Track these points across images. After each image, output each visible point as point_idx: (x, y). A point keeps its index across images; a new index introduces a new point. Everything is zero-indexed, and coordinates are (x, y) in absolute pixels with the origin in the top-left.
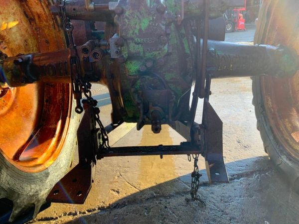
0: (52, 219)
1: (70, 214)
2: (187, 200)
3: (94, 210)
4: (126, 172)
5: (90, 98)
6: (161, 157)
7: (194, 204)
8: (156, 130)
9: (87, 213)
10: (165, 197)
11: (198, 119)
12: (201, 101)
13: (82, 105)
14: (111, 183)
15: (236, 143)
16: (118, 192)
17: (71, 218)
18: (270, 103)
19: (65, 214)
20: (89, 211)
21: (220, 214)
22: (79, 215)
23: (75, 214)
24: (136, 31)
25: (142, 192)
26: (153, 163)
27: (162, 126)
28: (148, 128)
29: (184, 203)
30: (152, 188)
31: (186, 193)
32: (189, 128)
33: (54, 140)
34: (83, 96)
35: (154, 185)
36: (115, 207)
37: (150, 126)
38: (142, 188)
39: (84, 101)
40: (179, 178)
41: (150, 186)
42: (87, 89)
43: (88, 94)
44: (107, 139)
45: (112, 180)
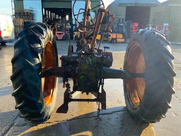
0: (51, 123)
1: (57, 121)
2: (96, 119)
3: (65, 120)
4: (75, 109)
5: (68, 83)
6: (88, 103)
7: (98, 120)
8: (87, 94)
9: (62, 121)
10: (89, 118)
11: (100, 91)
12: (101, 86)
13: (65, 85)
14: (70, 113)
15: (117, 101)
16: (72, 116)
17: (57, 123)
18: (128, 86)
19: (55, 122)
20: (63, 121)
21: (106, 123)
22: (59, 122)
23: (58, 121)
24: (84, 69)
25: (81, 116)
26: (85, 107)
27: (89, 93)
28: (85, 93)
29: (95, 119)
30: (84, 115)
31: (96, 116)
32: (97, 94)
33: (50, 96)
34: (66, 83)
35: (85, 114)
36: (72, 120)
37: (86, 93)
38: (81, 115)
39: (66, 84)
40: (94, 112)
41: (83, 114)
42: (67, 81)
43: (67, 82)
44: (72, 96)
45: (70, 112)
